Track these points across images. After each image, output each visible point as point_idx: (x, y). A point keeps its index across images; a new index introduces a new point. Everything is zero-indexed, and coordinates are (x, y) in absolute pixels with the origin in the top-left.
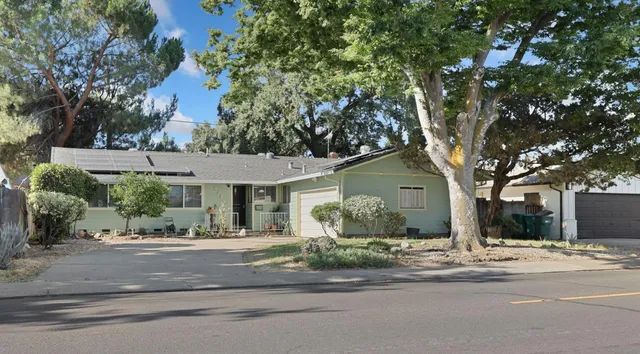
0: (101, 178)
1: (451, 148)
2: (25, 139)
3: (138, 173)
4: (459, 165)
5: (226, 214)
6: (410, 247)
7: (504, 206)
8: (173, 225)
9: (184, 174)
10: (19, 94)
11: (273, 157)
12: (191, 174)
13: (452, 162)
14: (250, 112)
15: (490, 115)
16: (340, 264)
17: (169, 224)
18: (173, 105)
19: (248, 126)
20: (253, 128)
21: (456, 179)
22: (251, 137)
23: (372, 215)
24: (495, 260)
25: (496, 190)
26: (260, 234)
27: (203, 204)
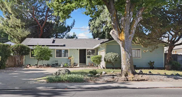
0: (31, 48)
1: (120, 33)
2: (26, 36)
4: (123, 40)
8: (57, 63)
9: (61, 46)
11: (99, 39)
12: (64, 46)
13: (121, 39)
17: (56, 63)
18: (73, 23)
19: (94, 29)
20: (95, 30)
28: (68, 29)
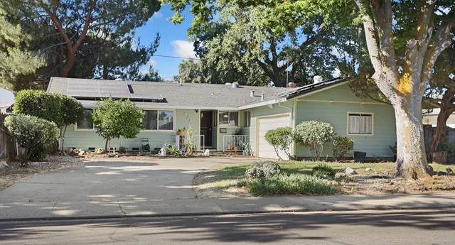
0: (85, 104)
1: (399, 77)
2: (34, 71)
3: (116, 99)
4: (408, 93)
5: (193, 136)
6: (355, 173)
7: (450, 133)
8: (148, 145)
9: (158, 101)
10: (29, 33)
11: (237, 86)
12: (164, 101)
13: (400, 90)
14: (219, 47)
15: (442, 42)
16: (281, 190)
17: (145, 144)
18: (156, 42)
19: (218, 59)
20: (222, 61)
21: (404, 106)
22: (220, 69)
23: (321, 139)
24: (442, 189)
25: (443, 118)
26: (223, 153)
27: (174, 127)
28: (142, 56)
